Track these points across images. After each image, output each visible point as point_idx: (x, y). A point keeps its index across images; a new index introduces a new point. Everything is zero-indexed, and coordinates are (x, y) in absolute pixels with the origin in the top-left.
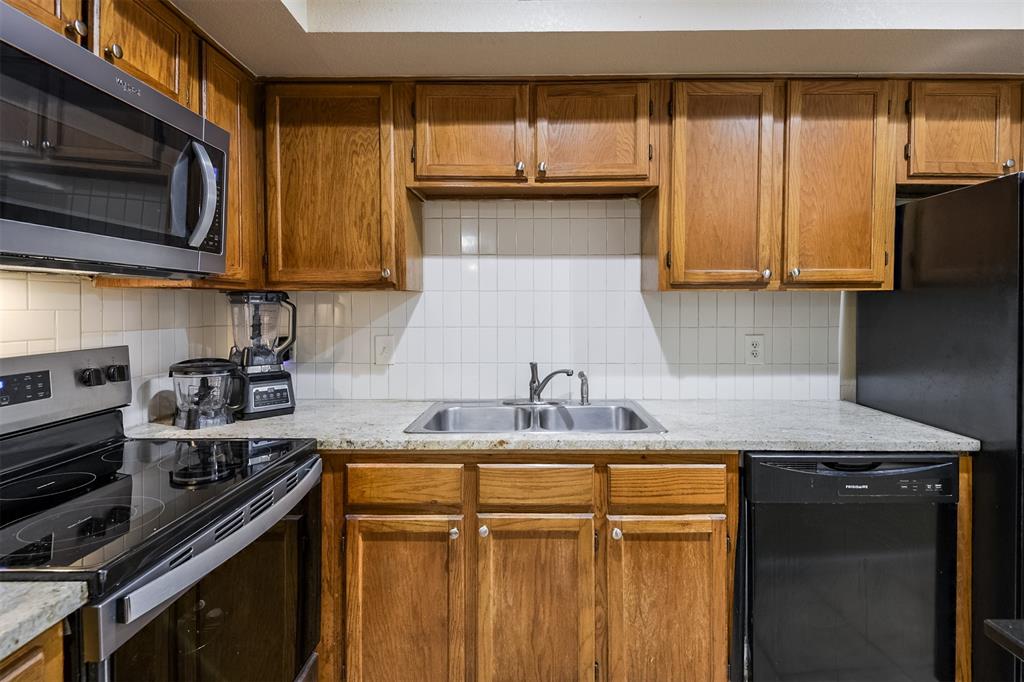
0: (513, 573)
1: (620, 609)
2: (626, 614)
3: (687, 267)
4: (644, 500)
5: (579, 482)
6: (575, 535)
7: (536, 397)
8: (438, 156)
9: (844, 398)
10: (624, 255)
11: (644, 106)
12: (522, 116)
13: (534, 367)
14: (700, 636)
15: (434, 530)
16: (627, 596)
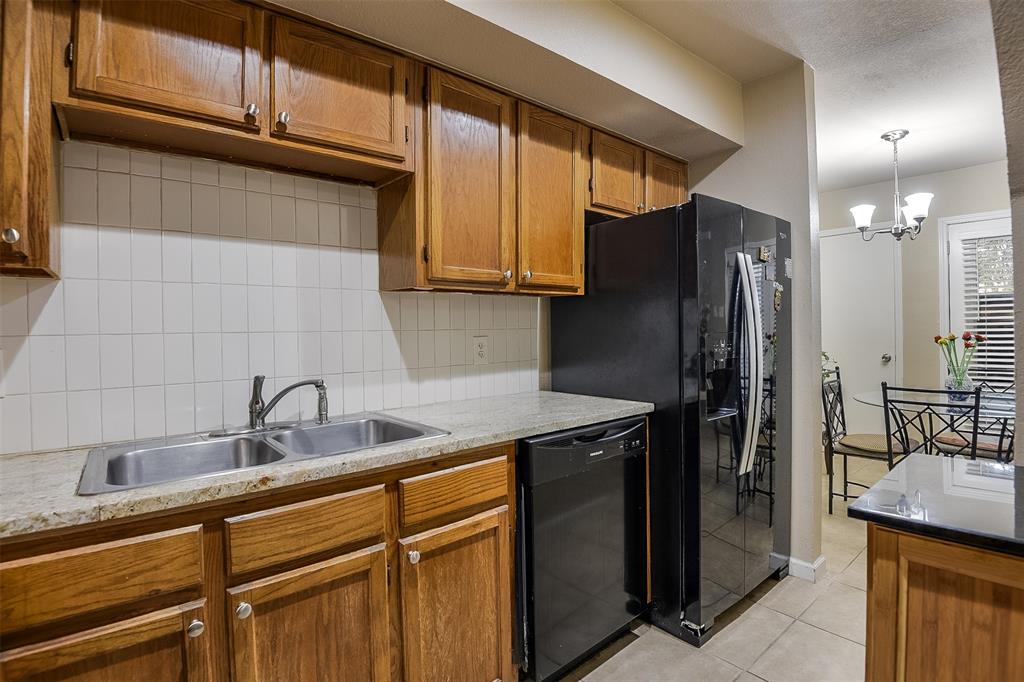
0: (285, 653)
1: (417, 641)
2: (423, 643)
3: (444, 262)
4: (438, 512)
5: (368, 507)
6: (365, 575)
7: (259, 421)
8: (117, 68)
9: (542, 389)
10: (360, 248)
11: (400, 82)
13: (258, 382)
15: (159, 633)
16: (424, 623)
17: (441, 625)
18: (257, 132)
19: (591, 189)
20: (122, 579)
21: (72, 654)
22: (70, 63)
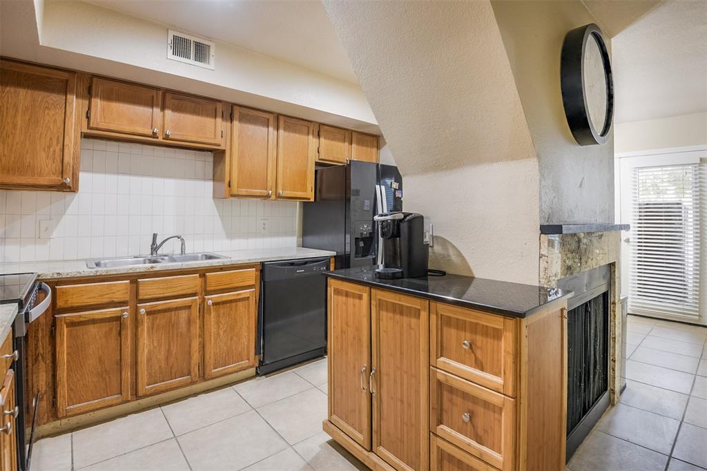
0: (157, 331)
1: (210, 336)
2: (212, 338)
3: (238, 187)
4: (221, 287)
5: (193, 282)
6: (189, 307)
7: (155, 252)
8: (104, 118)
9: (298, 246)
10: (205, 179)
11: (219, 113)
12: (157, 106)
13: (155, 236)
14: (244, 340)
15: (113, 315)
16: (213, 330)
17: (221, 332)
18: (157, 138)
19: (318, 152)
20: (102, 295)
21: (85, 318)
22: (88, 117)
